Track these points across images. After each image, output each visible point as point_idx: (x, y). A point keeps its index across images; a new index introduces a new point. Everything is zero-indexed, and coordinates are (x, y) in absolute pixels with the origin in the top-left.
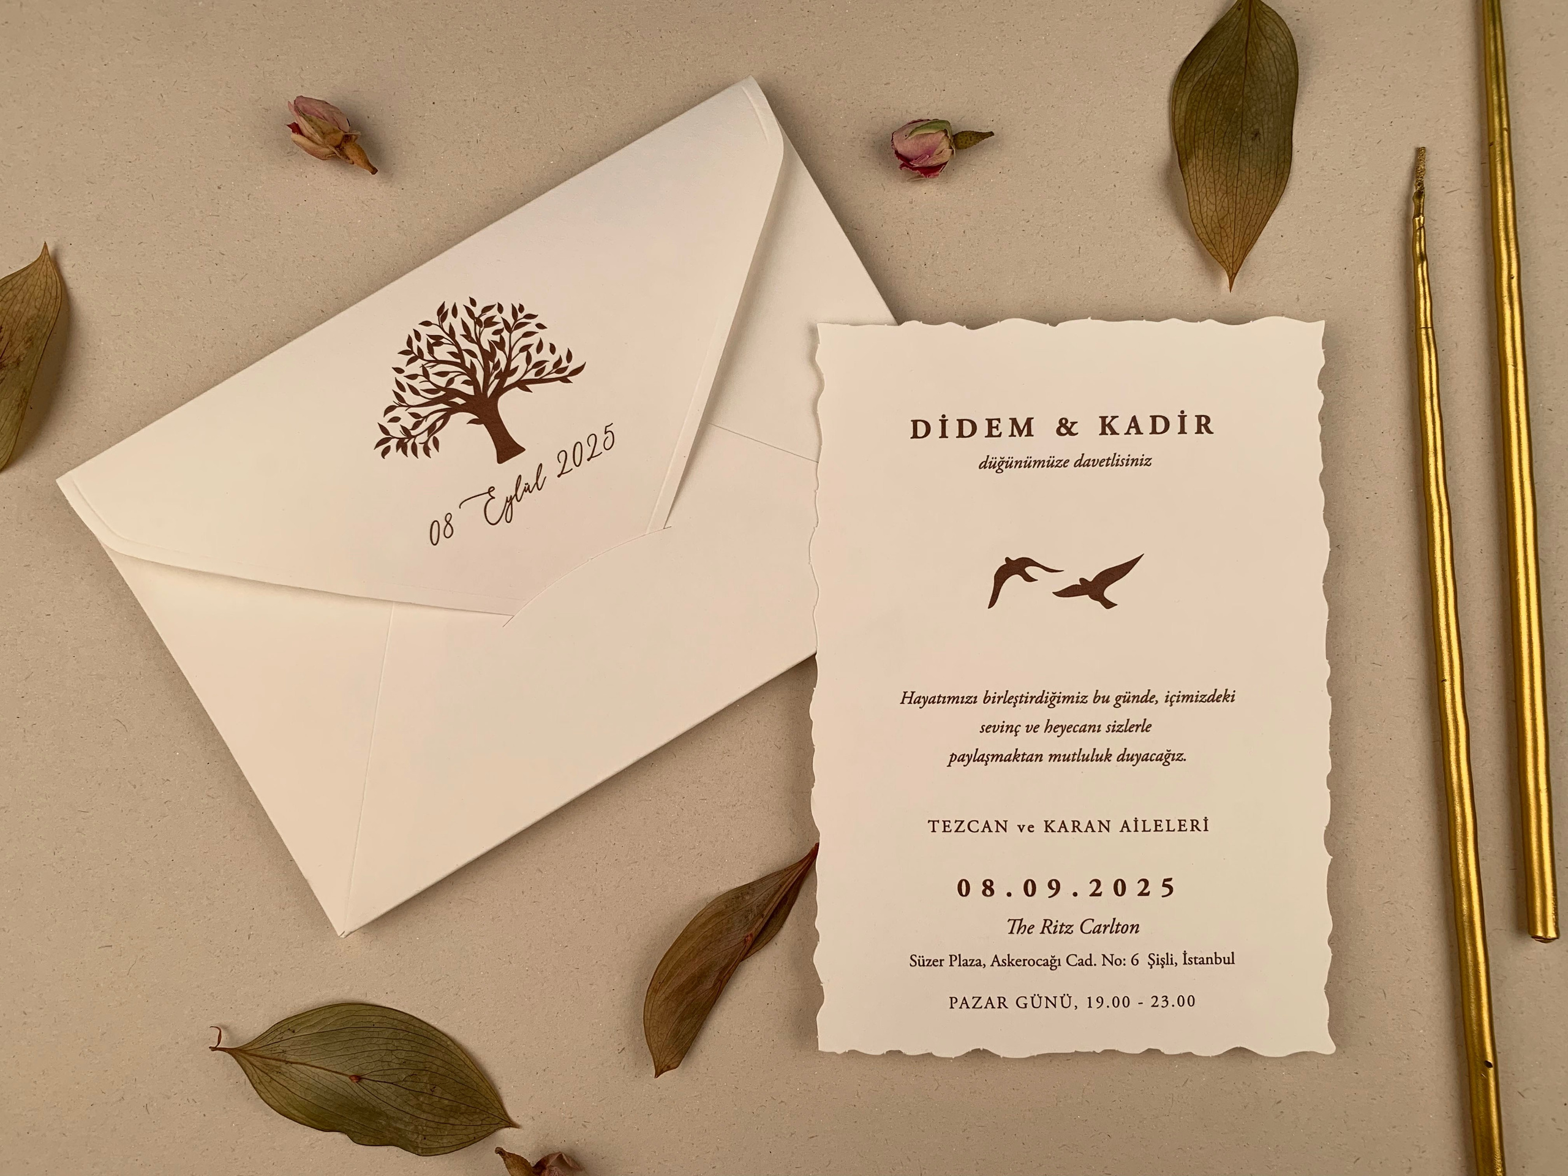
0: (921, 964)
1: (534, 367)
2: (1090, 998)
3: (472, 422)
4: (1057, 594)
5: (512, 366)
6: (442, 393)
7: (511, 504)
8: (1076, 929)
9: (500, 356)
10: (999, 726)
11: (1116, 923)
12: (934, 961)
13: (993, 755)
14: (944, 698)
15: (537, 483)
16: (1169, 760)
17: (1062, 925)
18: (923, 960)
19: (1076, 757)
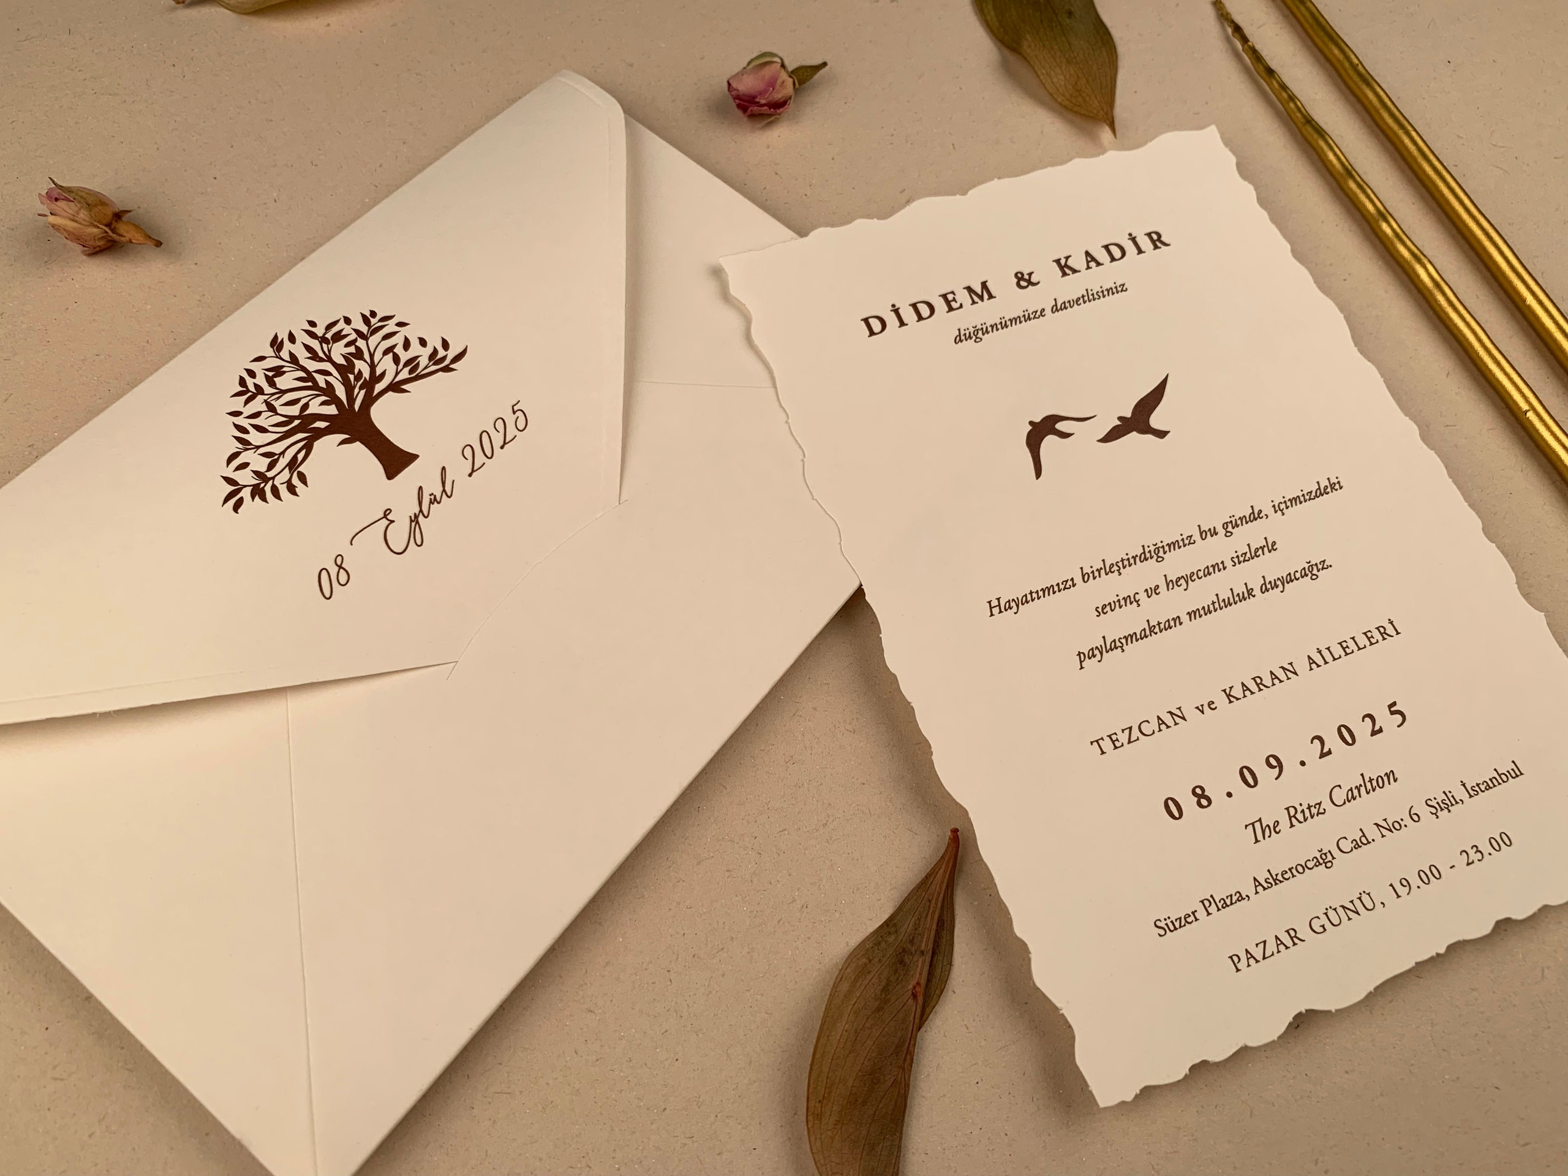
0: (1172, 928)
1: (406, 365)
2: (1391, 885)
3: (343, 442)
4: (1101, 441)
5: (378, 371)
6: (297, 422)
7: (417, 522)
8: (1327, 804)
9: (360, 365)
10: (1114, 602)
11: (1367, 779)
12: (1185, 918)
13: (1125, 637)
14: (1037, 592)
15: (444, 490)
16: (1315, 572)
17: (1309, 807)
18: (1172, 922)
19: (1217, 605)
